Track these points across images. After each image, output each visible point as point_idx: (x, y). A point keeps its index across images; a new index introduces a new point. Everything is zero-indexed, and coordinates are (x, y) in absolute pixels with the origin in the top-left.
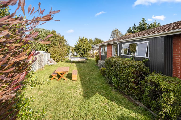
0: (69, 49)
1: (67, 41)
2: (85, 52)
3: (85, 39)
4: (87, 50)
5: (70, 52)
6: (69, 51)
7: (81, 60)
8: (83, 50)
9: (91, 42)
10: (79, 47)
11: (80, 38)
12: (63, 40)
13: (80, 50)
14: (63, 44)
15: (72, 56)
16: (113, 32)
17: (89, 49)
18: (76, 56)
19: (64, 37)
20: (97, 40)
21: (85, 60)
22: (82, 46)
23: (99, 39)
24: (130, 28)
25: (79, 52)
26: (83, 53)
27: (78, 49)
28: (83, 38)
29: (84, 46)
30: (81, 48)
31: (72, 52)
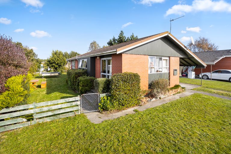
0: (40, 63)
1: (37, 55)
2: (60, 66)
3: (60, 52)
4: (62, 64)
5: (42, 67)
6: (40, 65)
7: (53, 75)
8: (57, 64)
9: (66, 55)
10: (52, 61)
11: (53, 51)
12: (32, 53)
13: (54, 64)
14: (32, 58)
15: (43, 71)
16: (91, 44)
17: (64, 63)
18: (50, 71)
19: (33, 50)
20: (73, 53)
21: (57, 74)
22: (56, 60)
23: (75, 52)
24: (110, 40)
25: (52, 66)
26: (57, 68)
27: (52, 63)
28: (57, 51)
29: (58, 60)
30: (55, 63)
31: (44, 67)
